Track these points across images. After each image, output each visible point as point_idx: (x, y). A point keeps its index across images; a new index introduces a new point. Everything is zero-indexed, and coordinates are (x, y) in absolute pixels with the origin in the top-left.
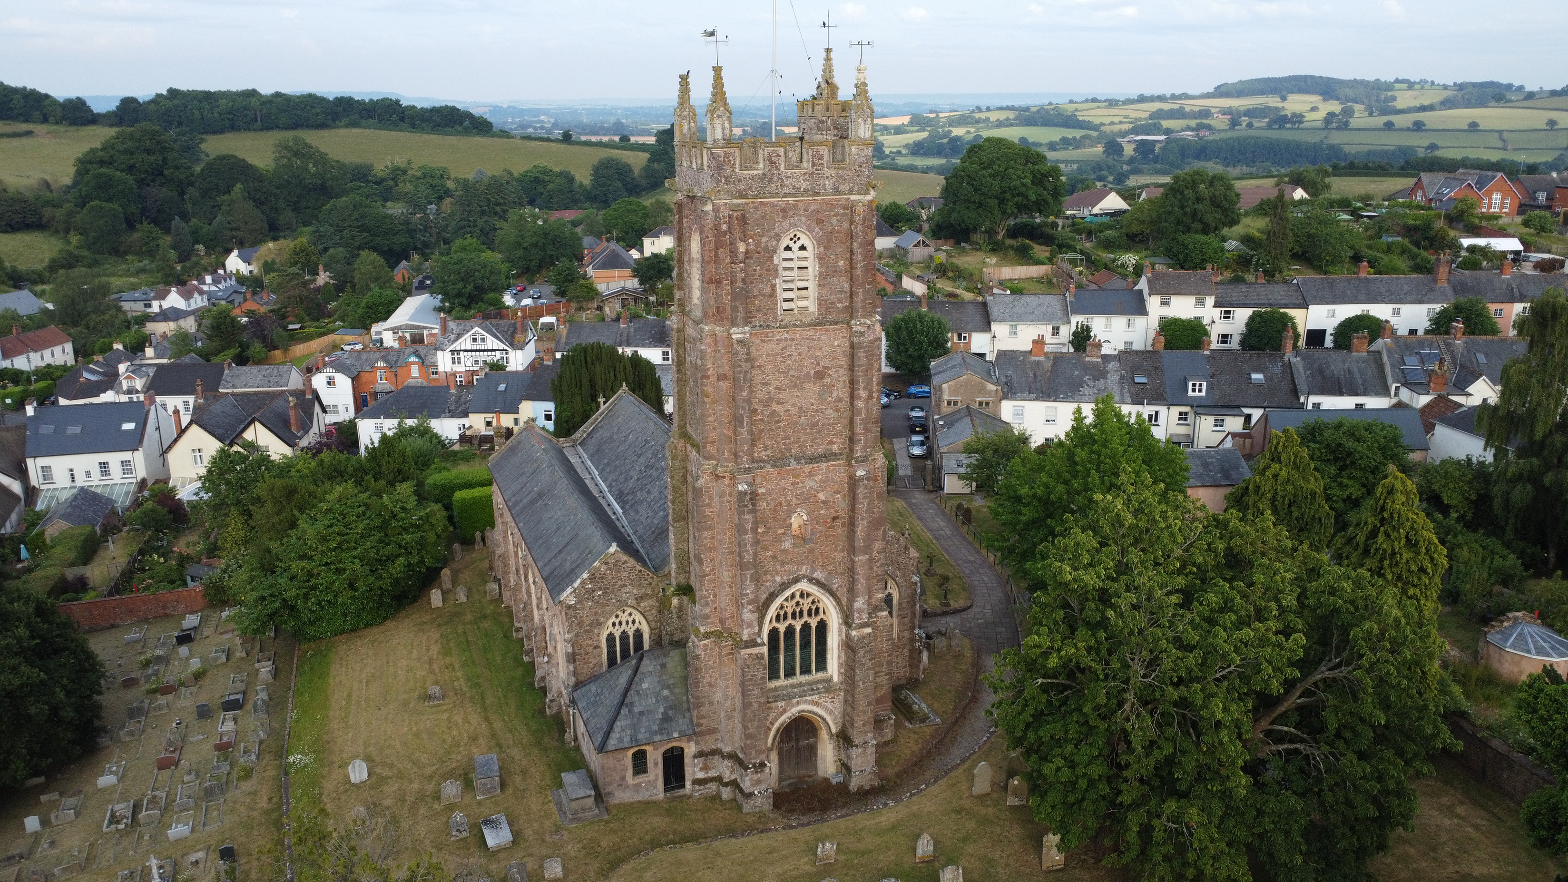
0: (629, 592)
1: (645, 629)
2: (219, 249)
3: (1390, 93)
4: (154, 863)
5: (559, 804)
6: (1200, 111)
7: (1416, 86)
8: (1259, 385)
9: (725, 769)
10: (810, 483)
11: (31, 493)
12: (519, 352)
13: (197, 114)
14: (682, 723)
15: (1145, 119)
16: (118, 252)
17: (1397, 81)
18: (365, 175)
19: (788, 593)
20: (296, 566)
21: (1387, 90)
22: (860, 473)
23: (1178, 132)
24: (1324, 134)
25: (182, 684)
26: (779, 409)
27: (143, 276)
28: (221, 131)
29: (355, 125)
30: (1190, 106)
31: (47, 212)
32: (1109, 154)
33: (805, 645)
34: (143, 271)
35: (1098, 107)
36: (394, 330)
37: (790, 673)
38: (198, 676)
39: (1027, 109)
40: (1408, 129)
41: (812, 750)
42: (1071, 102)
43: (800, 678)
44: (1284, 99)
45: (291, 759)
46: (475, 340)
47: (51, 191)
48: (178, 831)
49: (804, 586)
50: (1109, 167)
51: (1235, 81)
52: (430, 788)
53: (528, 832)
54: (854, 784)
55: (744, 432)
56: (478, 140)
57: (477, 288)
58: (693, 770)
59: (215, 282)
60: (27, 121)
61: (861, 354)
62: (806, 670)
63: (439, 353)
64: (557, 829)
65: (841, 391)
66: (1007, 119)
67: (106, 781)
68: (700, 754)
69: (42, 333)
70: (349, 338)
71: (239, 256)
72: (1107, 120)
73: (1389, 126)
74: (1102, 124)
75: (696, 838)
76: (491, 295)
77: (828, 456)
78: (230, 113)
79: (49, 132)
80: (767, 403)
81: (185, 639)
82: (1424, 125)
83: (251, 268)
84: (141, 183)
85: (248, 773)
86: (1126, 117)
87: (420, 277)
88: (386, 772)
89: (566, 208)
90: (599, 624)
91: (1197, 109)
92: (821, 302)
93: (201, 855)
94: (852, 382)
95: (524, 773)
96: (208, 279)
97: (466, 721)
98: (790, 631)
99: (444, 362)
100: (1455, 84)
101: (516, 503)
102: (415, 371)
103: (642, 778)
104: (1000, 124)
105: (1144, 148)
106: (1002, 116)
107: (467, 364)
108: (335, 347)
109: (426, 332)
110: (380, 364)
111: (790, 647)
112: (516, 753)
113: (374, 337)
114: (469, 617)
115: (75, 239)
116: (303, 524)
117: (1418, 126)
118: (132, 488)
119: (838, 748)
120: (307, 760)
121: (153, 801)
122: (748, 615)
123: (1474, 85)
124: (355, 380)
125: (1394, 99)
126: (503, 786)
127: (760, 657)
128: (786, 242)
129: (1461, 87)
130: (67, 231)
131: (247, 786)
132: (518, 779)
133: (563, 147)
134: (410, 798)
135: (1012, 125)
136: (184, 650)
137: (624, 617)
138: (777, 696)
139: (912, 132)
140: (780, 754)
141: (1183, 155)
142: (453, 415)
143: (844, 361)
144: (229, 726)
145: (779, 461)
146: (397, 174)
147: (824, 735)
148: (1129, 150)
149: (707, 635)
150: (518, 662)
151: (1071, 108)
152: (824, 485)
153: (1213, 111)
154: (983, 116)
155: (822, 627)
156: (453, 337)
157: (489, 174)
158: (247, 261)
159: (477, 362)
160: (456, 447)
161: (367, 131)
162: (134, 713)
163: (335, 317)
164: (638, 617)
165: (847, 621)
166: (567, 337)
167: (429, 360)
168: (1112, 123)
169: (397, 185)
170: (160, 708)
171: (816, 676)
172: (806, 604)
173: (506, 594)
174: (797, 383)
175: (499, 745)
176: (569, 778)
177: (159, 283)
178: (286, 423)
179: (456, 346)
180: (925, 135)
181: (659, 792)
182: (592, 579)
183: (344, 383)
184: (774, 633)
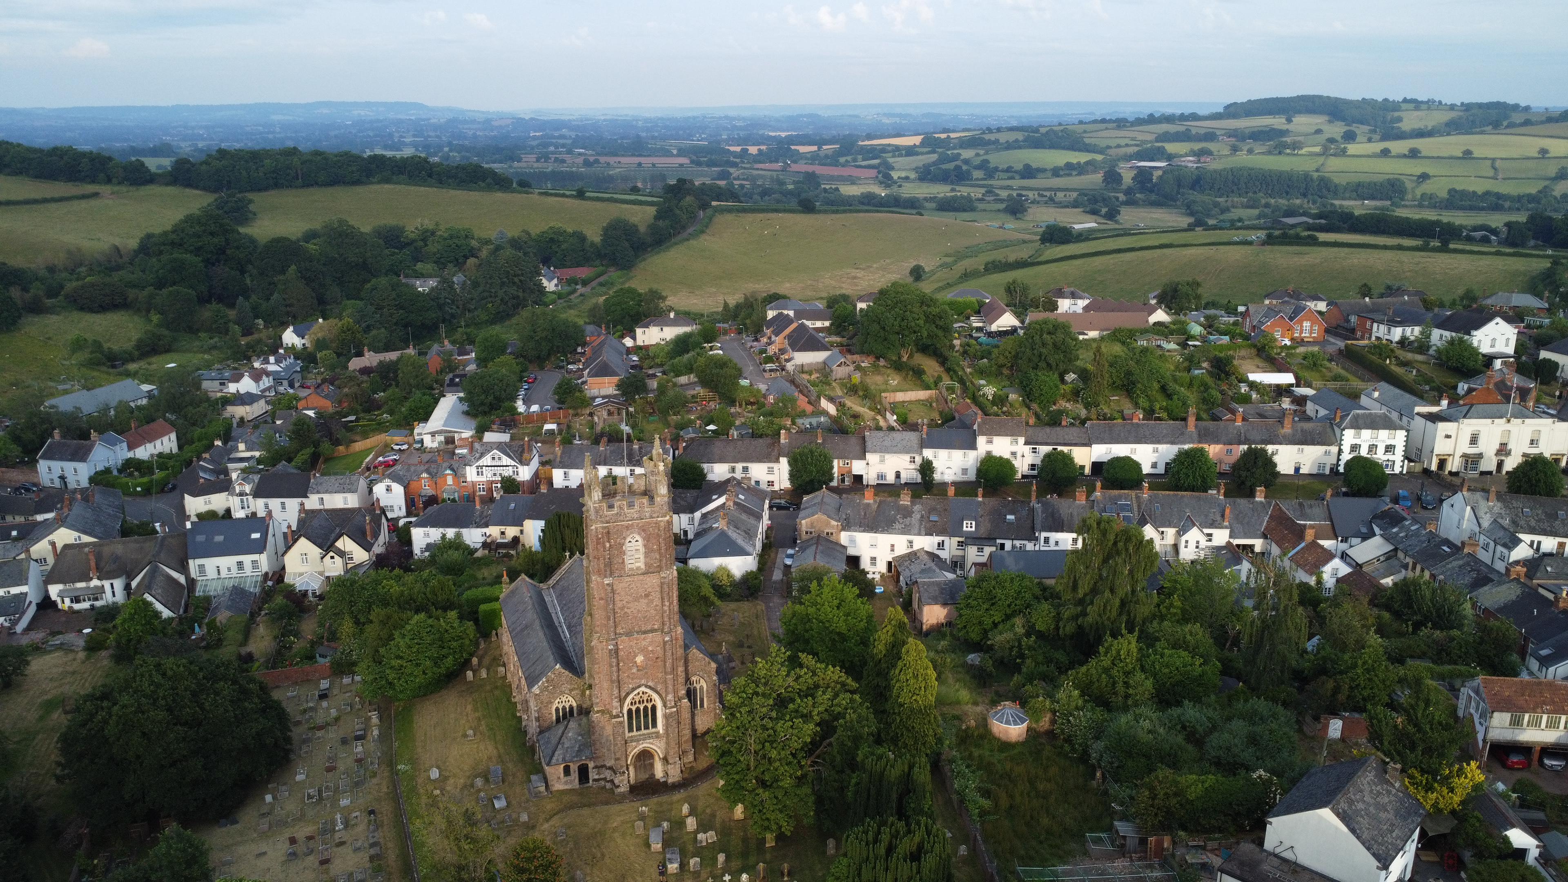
0: (566, 687)
1: (574, 704)
2: (275, 323)
3: (1396, 114)
4: (338, 816)
5: (529, 790)
6: (1206, 134)
7: (1424, 107)
8: (1011, 523)
9: (608, 774)
10: (644, 643)
11: (192, 583)
12: (526, 467)
13: (244, 173)
14: (587, 752)
15: (1151, 142)
16: (193, 330)
17: (1405, 101)
18: (398, 237)
19: (636, 692)
20: (395, 663)
21: (1394, 110)
22: (667, 639)
23: (1182, 156)
24: (1321, 160)
25: (328, 724)
26: (629, 611)
27: (215, 352)
28: (266, 189)
29: (387, 181)
30: (1197, 127)
31: (132, 293)
32: (1108, 183)
33: (646, 716)
34: (214, 347)
35: (1107, 129)
36: (433, 434)
37: (638, 729)
38: (337, 719)
39: (1036, 130)
40: (1405, 156)
41: (652, 765)
42: (1081, 122)
43: (643, 731)
44: (1289, 121)
45: (399, 767)
46: (493, 458)
47: (121, 257)
48: (344, 802)
49: (643, 689)
50: (1104, 200)
51: (1245, 100)
52: (469, 782)
53: (514, 802)
54: (670, 781)
55: (611, 622)
56: (499, 195)
57: (496, 398)
58: (593, 775)
59: (278, 362)
60: (93, 182)
61: (665, 586)
62: (647, 728)
63: (468, 468)
64: (528, 801)
65: (657, 602)
66: (1017, 141)
67: (300, 778)
68: (596, 767)
69: (153, 425)
70: (397, 439)
71: (295, 331)
72: (1113, 143)
73: (1385, 153)
74: (1109, 147)
75: (589, 806)
76: (507, 404)
77: (653, 631)
78: (273, 172)
79: (113, 193)
80: (622, 608)
81: (323, 696)
82: (1420, 152)
83: (303, 341)
84: (207, 262)
85: (374, 775)
86: (1133, 139)
87: (451, 375)
88: (447, 774)
89: (579, 265)
90: (551, 703)
91: (1202, 131)
92: (646, 564)
93: (358, 813)
94: (662, 599)
95: (514, 775)
96: (272, 359)
97: (486, 749)
98: (638, 710)
99: (471, 474)
100: (1462, 104)
101: (513, 630)
102: (450, 480)
103: (569, 778)
104: (1009, 146)
105: (1143, 176)
106: (1011, 137)
107: (488, 475)
108: (386, 448)
109: (456, 436)
110: (425, 475)
111: (638, 716)
112: (510, 765)
113: (417, 438)
114: (488, 688)
115: (155, 318)
116: (398, 639)
117: (1414, 154)
118: (259, 579)
119: (663, 765)
120: (407, 768)
121: (327, 787)
122: (616, 703)
123: (1480, 106)
124: (406, 488)
125: (1400, 120)
126: (503, 781)
127: (621, 723)
128: (628, 539)
129: (1467, 107)
130: (148, 311)
131: (375, 781)
132: (511, 778)
133: (577, 202)
134: (459, 787)
135: (1020, 148)
136: (325, 704)
137: (564, 699)
138: (632, 739)
139: (922, 154)
140: (635, 767)
141: (1179, 186)
142: (479, 526)
143: (658, 589)
144: (360, 749)
145: (629, 634)
146: (426, 235)
147: (657, 758)
148: (1128, 177)
149: (598, 712)
150: (514, 716)
151: (1080, 128)
152: (651, 643)
153: (1218, 133)
154: (992, 137)
155: (654, 708)
156: (477, 455)
157: (509, 235)
158: (300, 334)
159: (495, 475)
160: (479, 554)
161: (398, 187)
162: (305, 741)
163: (383, 409)
164: (571, 699)
165: (665, 705)
166: (561, 457)
167: (460, 471)
168: (1119, 146)
169: (426, 245)
170: (319, 738)
171: (651, 730)
172: (645, 697)
173: (509, 675)
174: (636, 599)
175: (502, 762)
176: (534, 778)
177: (228, 359)
178: (364, 533)
179: (480, 463)
180: (934, 157)
181: (576, 784)
182: (547, 681)
183: (398, 490)
184: (630, 711)
